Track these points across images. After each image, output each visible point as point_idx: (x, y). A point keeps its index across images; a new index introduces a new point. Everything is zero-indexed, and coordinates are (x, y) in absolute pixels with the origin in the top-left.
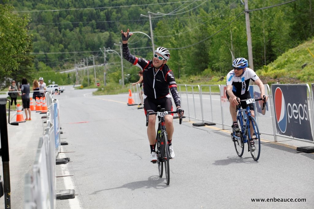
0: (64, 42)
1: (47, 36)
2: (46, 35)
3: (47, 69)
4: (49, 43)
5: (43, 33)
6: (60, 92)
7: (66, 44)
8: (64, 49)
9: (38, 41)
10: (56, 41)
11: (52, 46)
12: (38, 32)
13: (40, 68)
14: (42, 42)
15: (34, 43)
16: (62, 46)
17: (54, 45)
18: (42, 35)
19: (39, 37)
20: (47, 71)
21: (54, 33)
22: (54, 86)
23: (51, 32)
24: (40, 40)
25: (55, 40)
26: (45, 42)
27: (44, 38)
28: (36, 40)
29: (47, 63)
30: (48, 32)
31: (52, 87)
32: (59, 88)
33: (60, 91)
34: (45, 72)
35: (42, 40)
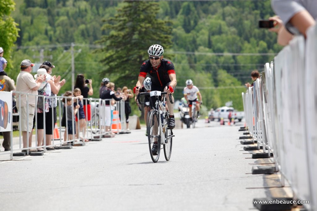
0: (268, 38)
1: (240, 26)
2: (238, 25)
3: (232, 83)
4: (242, 39)
5: (233, 20)
6: (237, 120)
7: (272, 41)
8: (267, 49)
9: (224, 36)
10: (255, 36)
11: (247, 45)
12: (224, 19)
13: (220, 81)
14: (230, 37)
15: (216, 37)
16: (264, 44)
17: (249, 42)
18: (230, 25)
19: (225, 28)
20: (233, 87)
21: (251, 22)
22: (228, 111)
23: (247, 19)
24: (226, 33)
25: (253, 34)
26: (235, 36)
27: (233, 29)
28: (220, 32)
29: (236, 73)
30: (241, 20)
31: (223, 111)
32: (235, 114)
33: (236, 118)
34: (227, 87)
35: (230, 33)
